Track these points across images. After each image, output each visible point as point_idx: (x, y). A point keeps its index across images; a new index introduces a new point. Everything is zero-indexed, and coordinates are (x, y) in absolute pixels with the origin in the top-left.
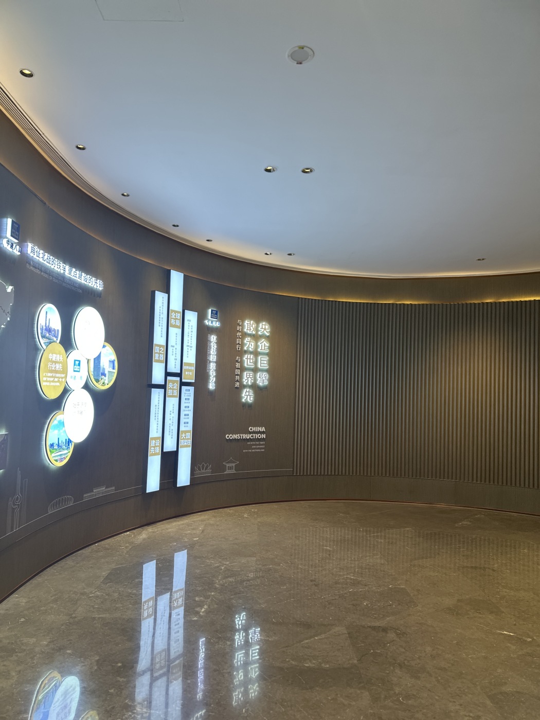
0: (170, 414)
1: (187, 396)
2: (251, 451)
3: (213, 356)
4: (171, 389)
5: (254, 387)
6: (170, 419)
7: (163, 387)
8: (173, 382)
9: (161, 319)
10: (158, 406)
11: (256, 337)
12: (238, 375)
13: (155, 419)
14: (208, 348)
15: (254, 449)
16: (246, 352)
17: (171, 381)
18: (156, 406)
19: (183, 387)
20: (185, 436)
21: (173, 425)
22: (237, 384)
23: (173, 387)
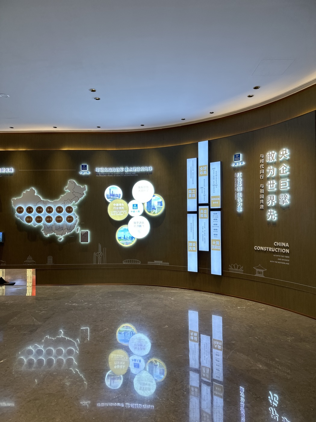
0: (203, 229)
1: (215, 217)
2: (277, 262)
3: (239, 187)
4: (202, 213)
5: (277, 207)
6: (203, 232)
7: (197, 212)
8: (204, 209)
9: (192, 174)
10: (193, 223)
11: (277, 164)
12: (262, 199)
13: (191, 231)
14: (235, 182)
15: (280, 261)
16: (268, 179)
17: (201, 209)
18: (191, 223)
19: (211, 212)
20: (215, 243)
21: (205, 235)
22: (262, 206)
23: (204, 212)
